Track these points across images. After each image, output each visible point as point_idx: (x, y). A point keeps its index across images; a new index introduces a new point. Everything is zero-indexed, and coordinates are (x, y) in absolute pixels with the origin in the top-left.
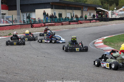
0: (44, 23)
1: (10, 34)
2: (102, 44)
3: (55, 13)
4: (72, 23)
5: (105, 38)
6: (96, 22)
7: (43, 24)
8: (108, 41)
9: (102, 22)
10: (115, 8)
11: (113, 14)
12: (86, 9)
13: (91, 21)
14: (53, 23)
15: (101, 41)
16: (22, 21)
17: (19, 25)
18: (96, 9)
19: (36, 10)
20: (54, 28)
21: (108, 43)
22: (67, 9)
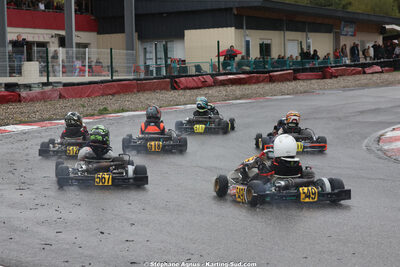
1: (105, 109)
3: (248, 43)
4: (301, 75)
6: (382, 72)
7: (209, 79)
12: (349, 30)
13: (368, 70)
14: (243, 73)
16: (142, 68)
17: (134, 79)
18: (382, 31)
19: (186, 32)
20: (246, 92)
22: (287, 30)
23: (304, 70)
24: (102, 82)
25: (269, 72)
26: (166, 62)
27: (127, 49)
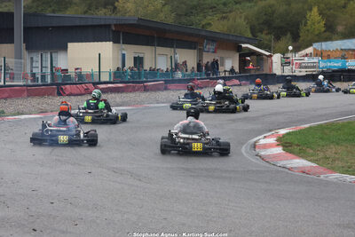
0: (94, 84)
1: (3, 112)
2: (279, 150)
3: (123, 56)
4: (171, 86)
5: (283, 132)
7: (91, 87)
8: (296, 142)
10: (290, 48)
11: (286, 63)
12: (211, 47)
15: (272, 140)
16: (29, 75)
17: (24, 85)
18: (239, 49)
19: (69, 45)
20: (126, 99)
21: (297, 149)
22: (158, 46)
23: (173, 81)
25: (143, 82)
27: (16, 58)
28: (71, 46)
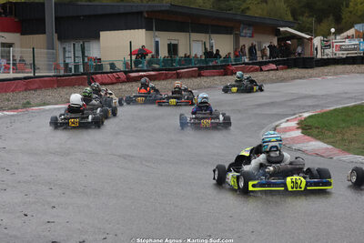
0: (125, 72)
1: (28, 103)
2: (298, 133)
3: (157, 43)
4: (205, 72)
5: (306, 115)
6: (277, 69)
7: (123, 76)
8: (316, 125)
9: (296, 69)
10: (333, 30)
11: (326, 46)
12: (248, 32)
13: (264, 68)
15: (293, 124)
16: (62, 66)
17: (54, 76)
18: (277, 33)
19: (101, 33)
21: (315, 132)
22: (193, 31)
23: (208, 68)
24: (25, 78)
25: (176, 69)
26: (83, 60)
27: (48, 49)
28: (103, 34)
